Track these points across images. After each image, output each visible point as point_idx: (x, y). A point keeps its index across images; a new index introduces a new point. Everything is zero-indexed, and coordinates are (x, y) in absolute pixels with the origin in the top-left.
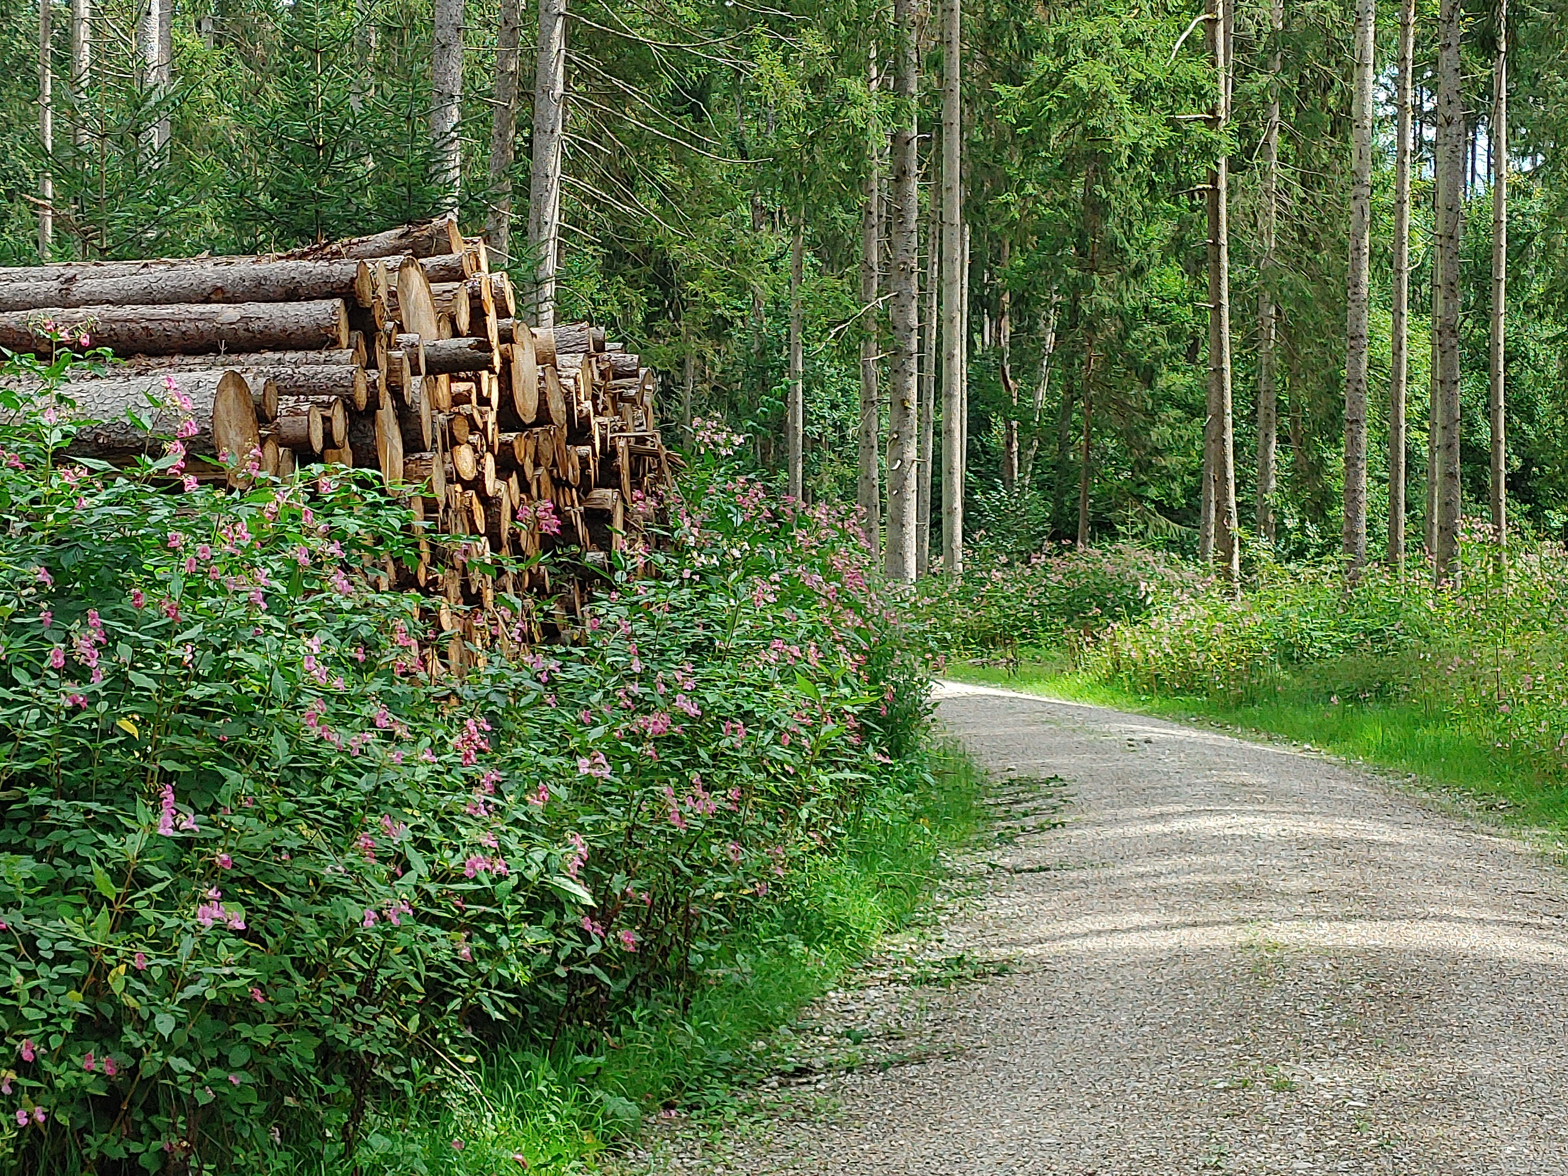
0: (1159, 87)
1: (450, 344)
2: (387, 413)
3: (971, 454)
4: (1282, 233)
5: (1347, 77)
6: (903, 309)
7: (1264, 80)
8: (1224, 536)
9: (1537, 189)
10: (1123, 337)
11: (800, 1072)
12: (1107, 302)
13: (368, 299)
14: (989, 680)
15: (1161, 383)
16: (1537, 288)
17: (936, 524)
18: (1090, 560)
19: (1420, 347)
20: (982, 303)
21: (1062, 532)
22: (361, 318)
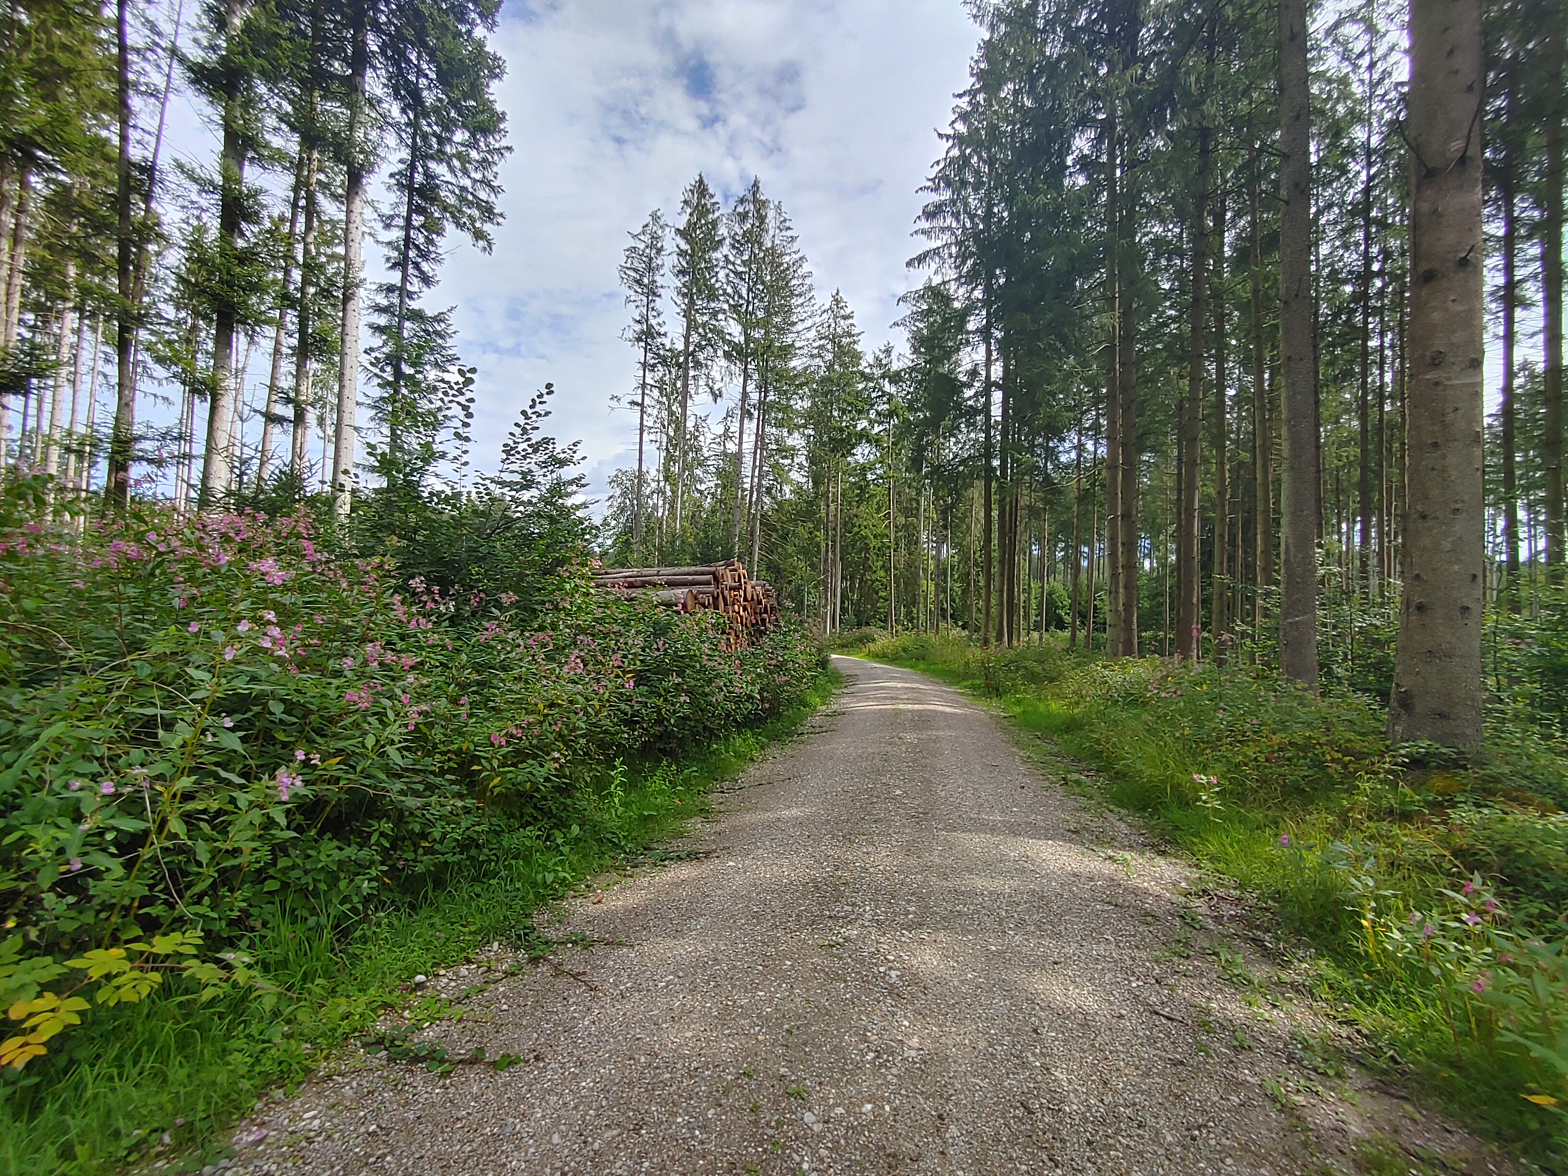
0: (879, 535)
1: (734, 584)
2: (721, 598)
3: (841, 608)
4: (904, 564)
5: (918, 533)
6: (828, 579)
7: (900, 533)
8: (892, 627)
9: (956, 556)
10: (872, 585)
11: (802, 734)
12: (869, 578)
13: (718, 575)
14: (842, 654)
15: (879, 594)
16: (956, 576)
17: (833, 622)
18: (865, 630)
19: (932, 588)
20: (843, 578)
21: (859, 625)
22: (716, 579)
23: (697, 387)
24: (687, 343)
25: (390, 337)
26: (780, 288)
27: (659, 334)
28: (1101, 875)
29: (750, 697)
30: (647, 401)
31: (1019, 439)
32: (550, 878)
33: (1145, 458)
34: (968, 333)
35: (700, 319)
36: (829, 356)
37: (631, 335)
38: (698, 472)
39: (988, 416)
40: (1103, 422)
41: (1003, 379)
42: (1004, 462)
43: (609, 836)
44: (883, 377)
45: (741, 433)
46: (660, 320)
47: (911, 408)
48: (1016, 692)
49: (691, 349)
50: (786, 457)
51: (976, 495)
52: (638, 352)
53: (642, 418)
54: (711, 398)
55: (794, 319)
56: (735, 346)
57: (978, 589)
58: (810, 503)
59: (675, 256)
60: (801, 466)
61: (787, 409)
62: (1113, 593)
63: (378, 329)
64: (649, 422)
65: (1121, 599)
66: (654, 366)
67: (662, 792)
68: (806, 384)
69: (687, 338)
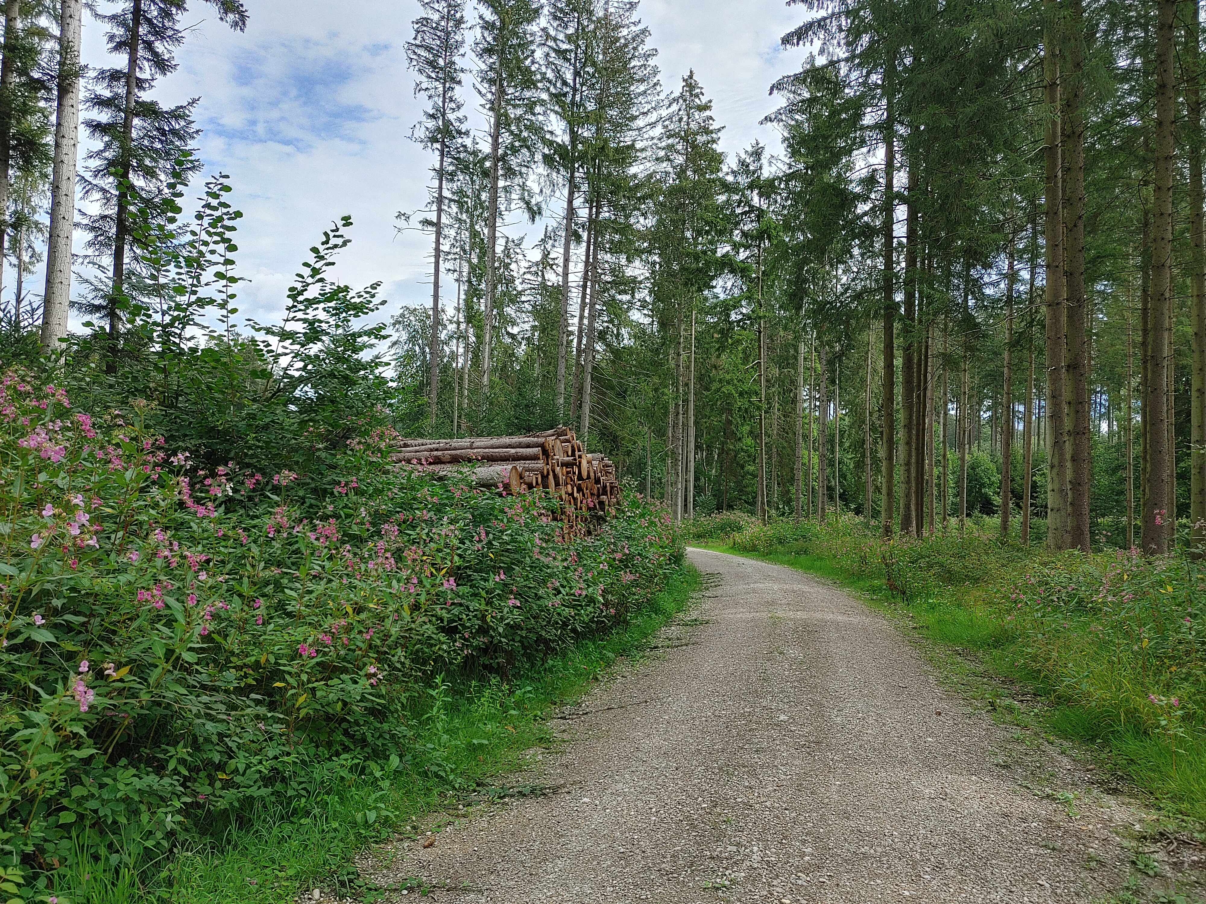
0: (746, 392)
1: (567, 459)
2: (551, 477)
3: (695, 487)
4: (778, 429)
5: (796, 389)
6: (677, 449)
7: (774, 389)
8: (764, 511)
9: (846, 418)
10: (736, 456)
11: (656, 647)
12: (731, 447)
13: (547, 447)
14: (700, 547)
15: (746, 469)
16: (847, 445)
17: (686, 505)
18: (727, 516)
19: (815, 460)
20: (698, 447)
21: (719, 508)
22: (545, 452)
23: (509, 201)
24: (495, 145)
25: (114, 138)
26: (615, 72)
27: (459, 132)
28: (1036, 816)
29: (591, 600)
30: (444, 220)
31: (930, 266)
32: (372, 816)
33: (1099, 287)
34: (863, 128)
35: (513, 113)
36: (680, 160)
37: (421, 133)
38: (510, 310)
39: (889, 236)
40: (1041, 241)
41: (909, 189)
42: (910, 296)
43: (434, 768)
44: (751, 187)
45: (567, 260)
46: (460, 114)
47: (787, 227)
48: (928, 596)
49: (500, 152)
50: (625, 292)
51: (872, 339)
52: (433, 158)
53: (438, 242)
54: (526, 215)
55: (634, 111)
56: (560, 149)
57: (876, 461)
58: (657, 352)
59: (478, 31)
60: (644, 304)
61: (625, 229)
62: (1058, 466)
63: (97, 127)
64: (445, 247)
65: (1069, 474)
66: (453, 174)
67: (492, 718)
68: (650, 196)
69: (495, 138)
